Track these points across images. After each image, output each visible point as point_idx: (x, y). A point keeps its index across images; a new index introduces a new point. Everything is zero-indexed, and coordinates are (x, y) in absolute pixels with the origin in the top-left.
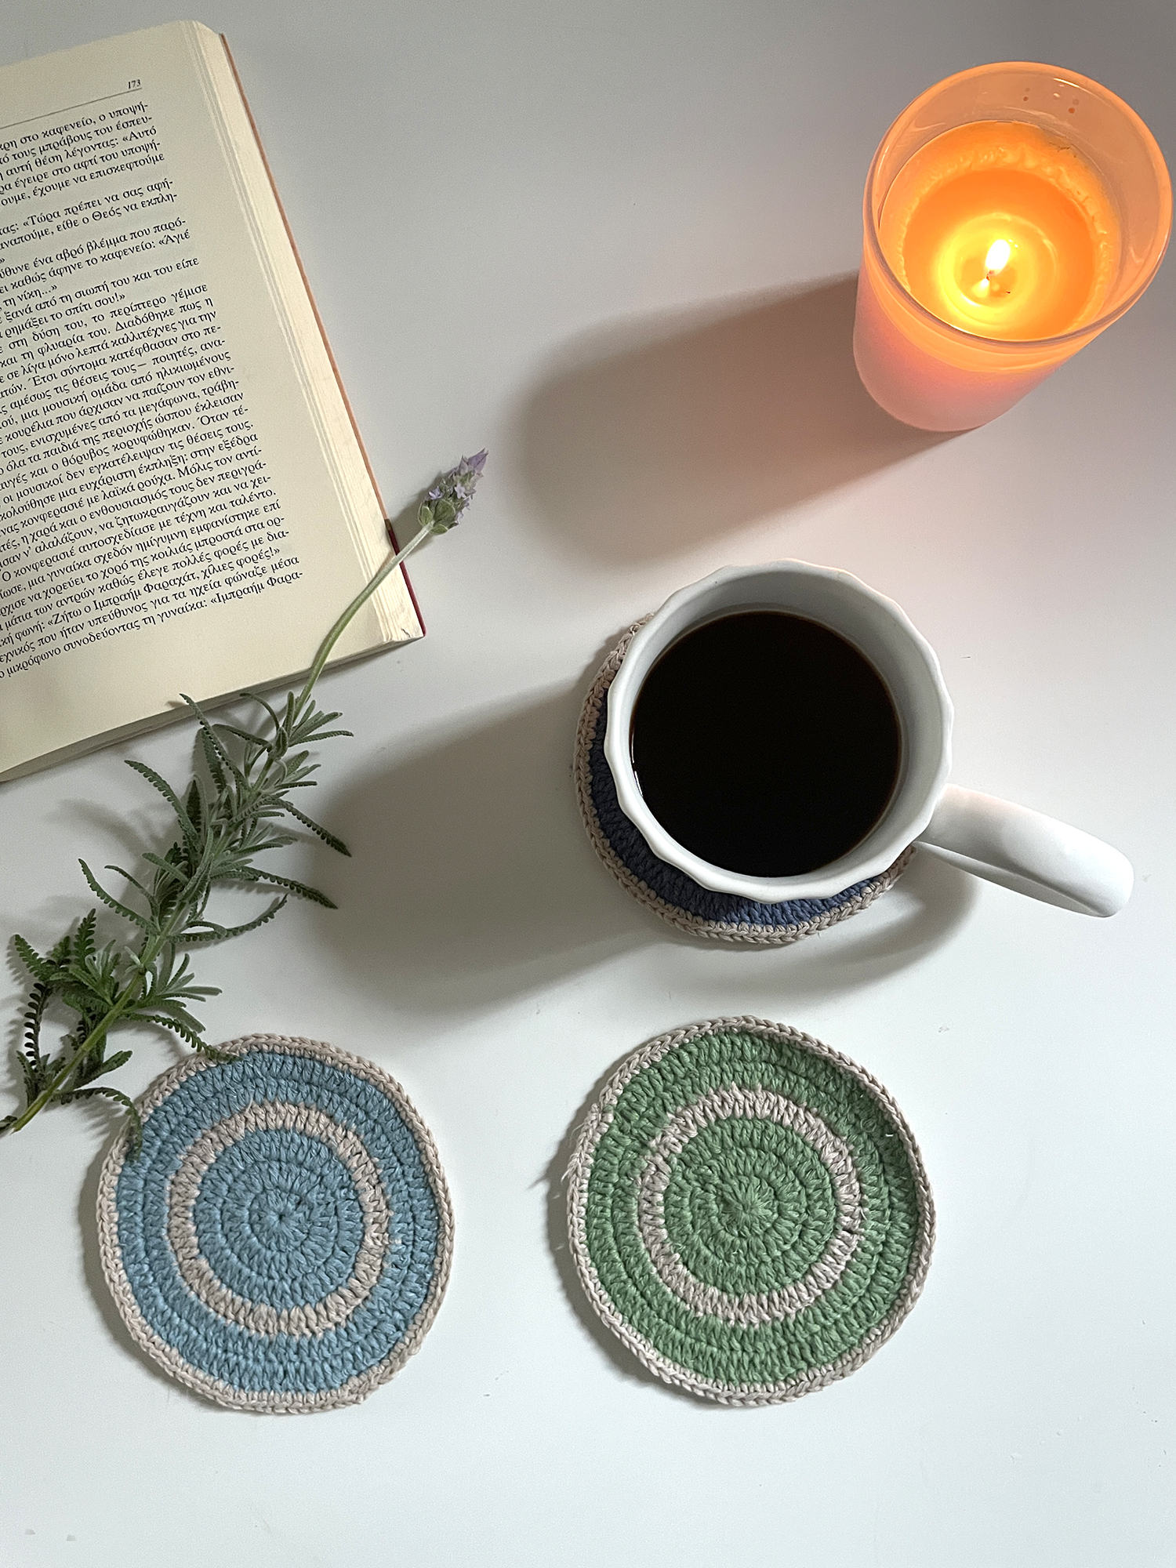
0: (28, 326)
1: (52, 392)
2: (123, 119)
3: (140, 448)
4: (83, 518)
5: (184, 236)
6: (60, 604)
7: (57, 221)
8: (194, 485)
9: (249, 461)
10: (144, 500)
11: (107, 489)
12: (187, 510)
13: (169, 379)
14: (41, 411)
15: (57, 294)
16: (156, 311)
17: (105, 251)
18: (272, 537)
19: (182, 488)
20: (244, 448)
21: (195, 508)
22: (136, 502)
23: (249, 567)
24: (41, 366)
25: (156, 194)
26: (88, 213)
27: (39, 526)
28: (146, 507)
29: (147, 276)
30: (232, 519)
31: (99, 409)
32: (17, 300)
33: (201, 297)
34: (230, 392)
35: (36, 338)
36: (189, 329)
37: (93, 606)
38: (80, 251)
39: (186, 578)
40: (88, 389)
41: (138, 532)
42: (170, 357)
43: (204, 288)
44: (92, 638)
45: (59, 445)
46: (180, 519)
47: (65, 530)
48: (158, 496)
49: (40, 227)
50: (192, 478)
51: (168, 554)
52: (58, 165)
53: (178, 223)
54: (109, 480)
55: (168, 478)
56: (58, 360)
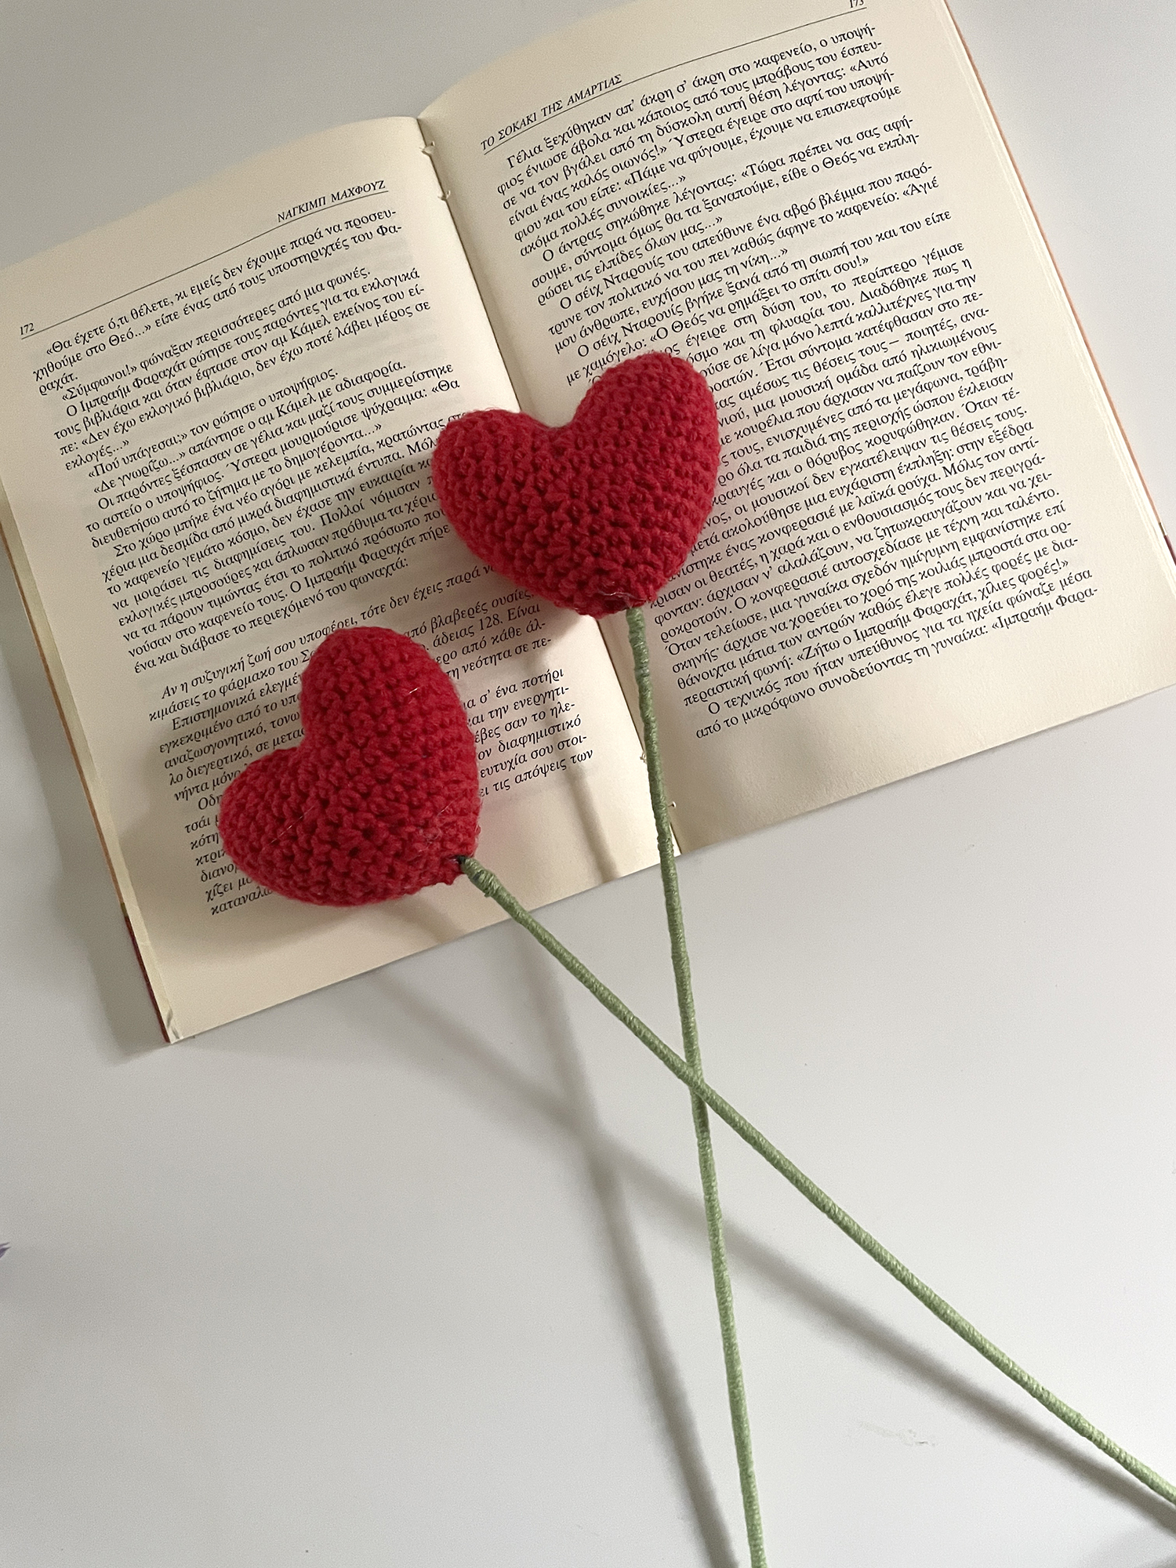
0: (756, 298)
1: (791, 379)
2: (849, 44)
3: (898, 443)
4: (836, 531)
5: (931, 185)
6: (812, 634)
7: (782, 170)
8: (963, 486)
9: (1026, 455)
10: (906, 506)
11: (863, 494)
12: (957, 517)
13: (926, 359)
14: (777, 402)
15: (788, 260)
16: (905, 276)
17: (841, 205)
18: (1059, 546)
19: (949, 490)
20: (1018, 440)
21: (967, 513)
22: (897, 508)
23: (1033, 584)
24: (775, 347)
25: (894, 134)
26: (817, 159)
27: (784, 540)
28: (910, 514)
29: (892, 233)
30: (1010, 526)
31: (847, 397)
32: (741, 268)
33: (956, 258)
34: (998, 372)
35: (766, 313)
36: (946, 297)
37: (853, 636)
38: (812, 206)
39: (962, 600)
40: (832, 373)
41: (902, 545)
42: (926, 332)
43: (959, 247)
44: (855, 675)
45: (801, 442)
46: (949, 528)
47: (815, 545)
48: (922, 500)
49: (762, 178)
50: (959, 478)
51: (939, 570)
52: (776, 101)
53: (923, 170)
54: (864, 483)
55: (932, 478)
56: (795, 340)
